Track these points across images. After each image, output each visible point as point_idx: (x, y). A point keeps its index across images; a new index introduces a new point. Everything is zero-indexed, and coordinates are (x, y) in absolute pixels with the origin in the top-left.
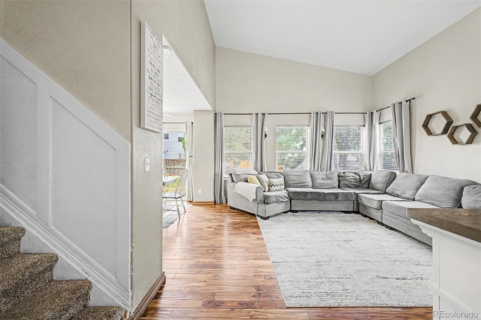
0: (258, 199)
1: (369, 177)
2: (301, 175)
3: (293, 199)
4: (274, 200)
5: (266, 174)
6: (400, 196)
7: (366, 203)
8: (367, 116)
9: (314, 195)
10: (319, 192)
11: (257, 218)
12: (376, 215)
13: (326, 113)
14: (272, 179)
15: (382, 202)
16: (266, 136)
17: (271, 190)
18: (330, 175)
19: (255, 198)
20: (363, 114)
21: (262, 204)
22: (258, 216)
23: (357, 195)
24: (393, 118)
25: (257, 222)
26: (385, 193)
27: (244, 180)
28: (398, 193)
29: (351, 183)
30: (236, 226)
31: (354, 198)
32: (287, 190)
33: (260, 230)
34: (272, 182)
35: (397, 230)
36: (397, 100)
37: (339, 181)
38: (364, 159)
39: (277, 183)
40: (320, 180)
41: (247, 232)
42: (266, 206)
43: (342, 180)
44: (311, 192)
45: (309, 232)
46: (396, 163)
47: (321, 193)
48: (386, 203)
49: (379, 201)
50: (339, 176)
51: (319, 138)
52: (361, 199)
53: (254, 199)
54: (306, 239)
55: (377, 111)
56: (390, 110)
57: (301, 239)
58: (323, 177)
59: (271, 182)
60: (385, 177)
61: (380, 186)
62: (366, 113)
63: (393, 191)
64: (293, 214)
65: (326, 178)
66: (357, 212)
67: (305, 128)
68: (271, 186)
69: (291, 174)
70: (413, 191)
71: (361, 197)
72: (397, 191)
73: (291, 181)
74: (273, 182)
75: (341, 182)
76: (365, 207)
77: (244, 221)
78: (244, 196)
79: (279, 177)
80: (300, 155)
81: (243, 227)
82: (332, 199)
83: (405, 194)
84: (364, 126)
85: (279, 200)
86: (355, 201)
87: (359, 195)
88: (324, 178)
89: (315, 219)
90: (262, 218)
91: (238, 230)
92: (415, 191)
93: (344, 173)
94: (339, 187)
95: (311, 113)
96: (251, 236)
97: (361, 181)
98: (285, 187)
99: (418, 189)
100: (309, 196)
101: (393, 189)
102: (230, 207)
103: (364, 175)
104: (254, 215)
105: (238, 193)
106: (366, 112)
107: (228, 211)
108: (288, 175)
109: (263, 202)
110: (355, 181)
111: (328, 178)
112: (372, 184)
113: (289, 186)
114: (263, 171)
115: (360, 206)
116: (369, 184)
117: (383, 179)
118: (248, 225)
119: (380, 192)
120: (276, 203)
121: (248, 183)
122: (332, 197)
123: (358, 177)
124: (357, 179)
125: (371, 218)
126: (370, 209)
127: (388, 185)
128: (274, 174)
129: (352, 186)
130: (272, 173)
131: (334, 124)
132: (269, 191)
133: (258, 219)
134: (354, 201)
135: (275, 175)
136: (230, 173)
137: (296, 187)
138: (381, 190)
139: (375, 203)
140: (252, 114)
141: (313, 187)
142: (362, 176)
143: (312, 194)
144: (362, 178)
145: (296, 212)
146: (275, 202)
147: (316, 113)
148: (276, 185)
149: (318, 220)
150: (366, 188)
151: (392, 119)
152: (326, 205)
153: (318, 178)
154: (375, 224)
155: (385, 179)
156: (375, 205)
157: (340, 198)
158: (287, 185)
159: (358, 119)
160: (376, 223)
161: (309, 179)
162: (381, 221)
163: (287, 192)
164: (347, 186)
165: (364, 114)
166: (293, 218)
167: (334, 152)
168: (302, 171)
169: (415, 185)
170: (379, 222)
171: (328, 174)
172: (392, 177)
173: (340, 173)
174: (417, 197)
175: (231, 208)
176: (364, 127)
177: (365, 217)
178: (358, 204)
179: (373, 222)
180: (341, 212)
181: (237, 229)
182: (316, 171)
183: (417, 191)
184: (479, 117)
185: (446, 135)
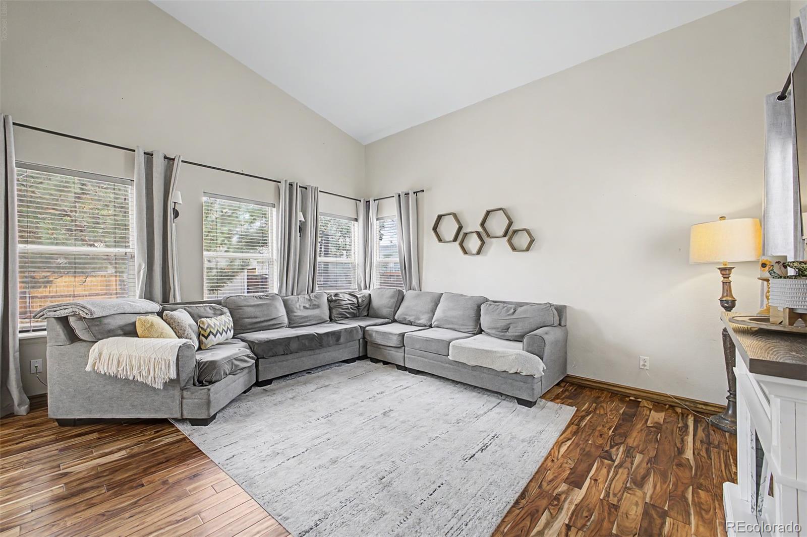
0: (184, 377)
1: (369, 298)
2: (266, 304)
3: (264, 358)
4: (227, 368)
5: (185, 309)
6: (414, 323)
7: (379, 340)
8: (362, 206)
9: (303, 341)
10: (311, 334)
11: (180, 427)
12: (397, 356)
13: (306, 188)
14: (208, 319)
15: (404, 335)
16: (176, 214)
17: (206, 345)
18: (315, 299)
19: (173, 375)
20: (355, 201)
21: (195, 387)
22: (182, 420)
23: (363, 329)
24: (398, 213)
25: (185, 439)
26: (394, 321)
27: (122, 333)
28: (411, 319)
29: (347, 311)
30: (119, 477)
31: (360, 335)
32: (243, 340)
33: (209, 458)
34: (208, 327)
35: (426, 373)
36: (402, 190)
37: (330, 309)
38: (356, 271)
39: (220, 328)
40: (300, 310)
41: (170, 481)
42: (209, 390)
43: (336, 307)
44: (298, 337)
45: (320, 418)
46: (401, 277)
47: (315, 335)
48: (410, 337)
49: (399, 335)
50: (329, 301)
51: (296, 231)
52: (371, 336)
53: (171, 381)
54: (327, 436)
55: (374, 200)
56: (394, 201)
57: (319, 441)
58: (304, 305)
59: (205, 327)
60: (392, 297)
61: (385, 311)
62: (360, 201)
63: (404, 318)
64: (264, 390)
65: (310, 305)
66: (364, 357)
67: (268, 210)
68: (206, 336)
69: (246, 303)
70: (429, 315)
71: (370, 332)
72: (410, 316)
73: (247, 318)
74: (212, 327)
75: (334, 311)
76: (377, 346)
77: (136, 449)
78: (131, 378)
79: (219, 312)
80: (231, 262)
81: (146, 472)
82: (331, 342)
83: (419, 319)
84: (356, 220)
85: (237, 366)
86: (361, 340)
87: (367, 328)
88: (307, 306)
89: (311, 387)
90: (195, 422)
91: (132, 488)
92: (430, 315)
93: (336, 295)
94: (331, 320)
95: (280, 182)
96: (188, 488)
97: (358, 306)
98: (234, 333)
99: (433, 312)
100: (294, 346)
101: (403, 314)
102: (57, 420)
103: (363, 297)
104: (164, 422)
105: (103, 373)
106: (359, 199)
107: (53, 437)
108: (240, 307)
109: (196, 380)
110: (352, 307)
111: (316, 306)
112: (373, 309)
113: (244, 330)
114: (171, 300)
115: (368, 347)
116: (368, 310)
117: (390, 301)
118: (161, 457)
119: (387, 320)
120: (231, 376)
121: (138, 337)
122: (332, 340)
123: (355, 300)
124: (355, 304)
125: (385, 363)
126: (385, 349)
127: (396, 309)
128: (206, 306)
129: (348, 315)
130: (201, 305)
131: (319, 211)
132: (200, 349)
133: (185, 429)
134: (359, 340)
135: (208, 309)
136: (62, 313)
137: (260, 329)
138: (388, 317)
139: (395, 338)
140: (134, 151)
141: (292, 325)
142: (360, 297)
143: (298, 339)
144: (360, 300)
145: (269, 382)
146: (230, 374)
147: (289, 184)
148: (217, 334)
149: (317, 389)
150: (365, 316)
151: (396, 214)
152: (321, 356)
153: (298, 307)
154: (394, 370)
155: (392, 300)
156: (394, 342)
157: (342, 340)
158: (240, 328)
159: (348, 208)
160: (394, 368)
161: (282, 312)
162: (403, 365)
163: (244, 343)
164: (342, 317)
165: (357, 201)
166: (268, 399)
167: (319, 259)
168: (267, 296)
169: (430, 306)
170: (399, 367)
171: (312, 298)
172: (400, 297)
173: (331, 295)
174: (434, 322)
175: (63, 423)
176: (356, 222)
177: (376, 363)
178: (366, 343)
179: (390, 368)
180: (343, 364)
181: (127, 486)
182: (290, 294)
183: (434, 314)
184: (486, 225)
185: (457, 243)
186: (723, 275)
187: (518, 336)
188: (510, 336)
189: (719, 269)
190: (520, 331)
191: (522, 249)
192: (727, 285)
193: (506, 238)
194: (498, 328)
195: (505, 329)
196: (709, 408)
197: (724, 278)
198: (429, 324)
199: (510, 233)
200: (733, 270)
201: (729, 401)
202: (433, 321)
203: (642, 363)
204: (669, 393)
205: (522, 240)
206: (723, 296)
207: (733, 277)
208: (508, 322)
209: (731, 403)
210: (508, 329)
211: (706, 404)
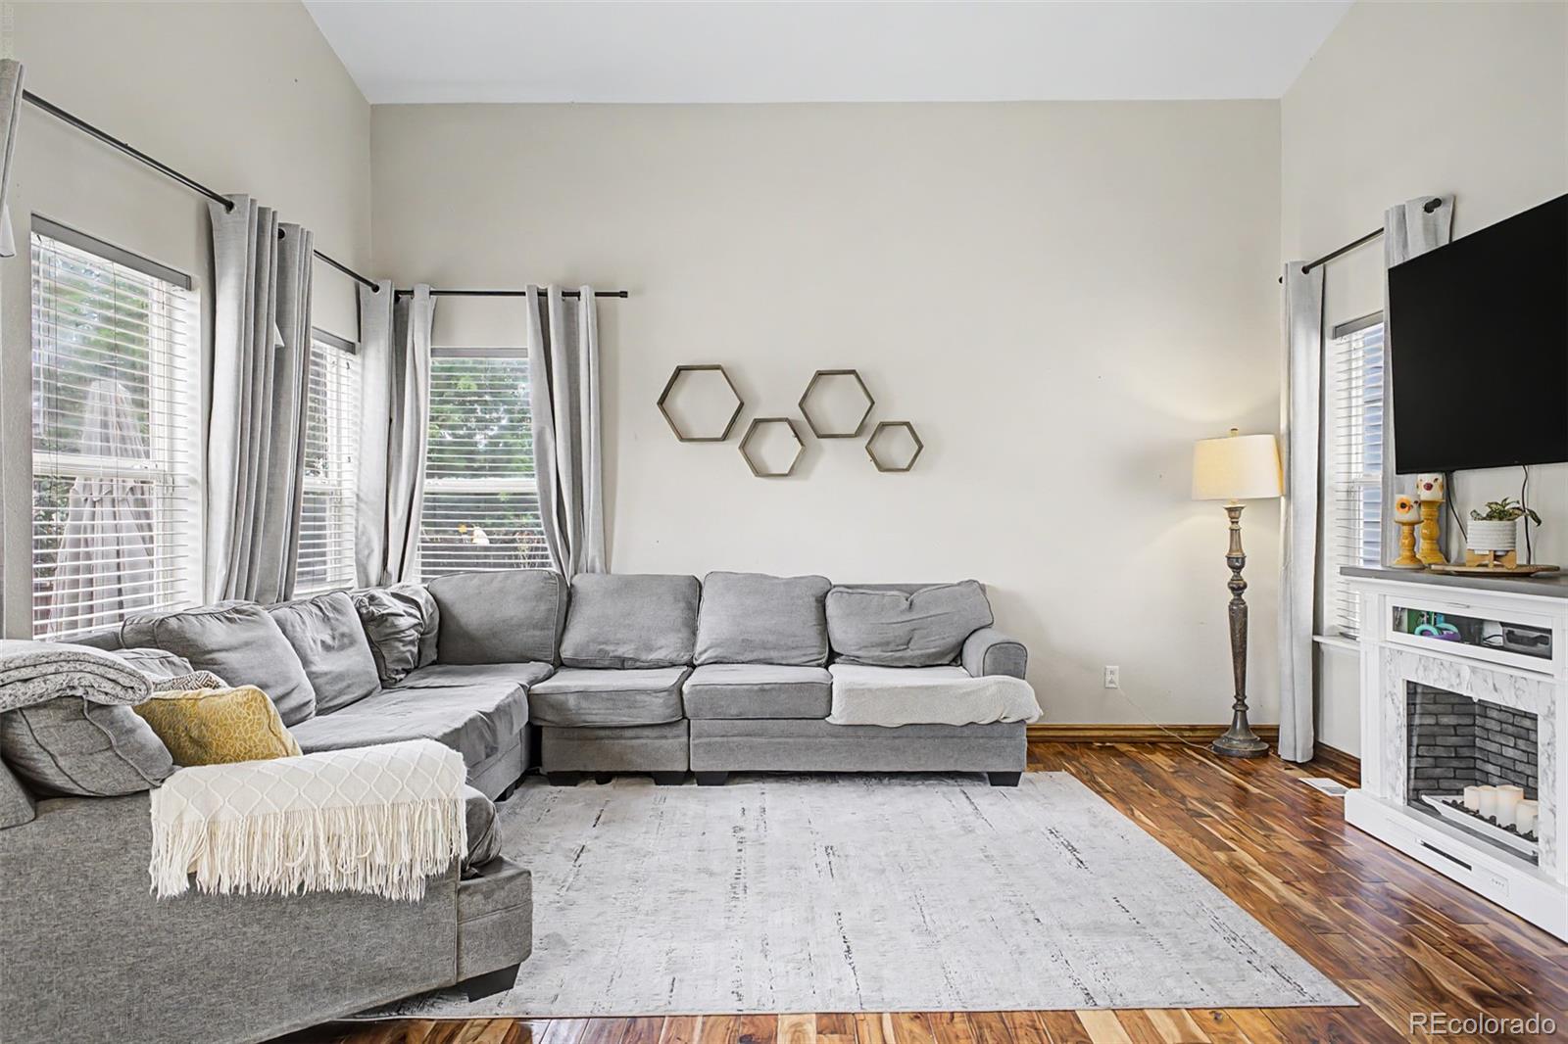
1: (436, 607)
6: (637, 660)
12: (660, 750)
15: (681, 690)
18: (337, 616)
24: (535, 347)
26: (557, 665)
28: (624, 650)
31: (527, 711)
35: (757, 773)
36: (552, 278)
37: (374, 647)
40: (318, 654)
43: (389, 637)
49: (672, 689)
50: (364, 619)
55: (431, 293)
56: (523, 306)
58: (322, 636)
63: (601, 651)
65: (334, 637)
70: (679, 635)
72: (617, 644)
76: (590, 733)
82: (506, 736)
83: (650, 649)
84: (352, 347)
87: (539, 690)
88: (328, 639)
92: (685, 634)
94: (383, 681)
95: (230, 204)
99: (690, 626)
101: (593, 641)
119: (539, 664)
125: (604, 779)
126: (618, 739)
127: (561, 628)
138: (537, 656)
141: (318, 704)
143: (467, 734)
150: (435, 662)
153: (312, 644)
154: (650, 788)
156: (652, 711)
160: (646, 784)
161: (299, 661)
162: (680, 769)
169: (678, 612)
170: (664, 778)
171: (328, 614)
172: (562, 594)
173: (361, 601)
174: (702, 651)
176: (350, 356)
179: (635, 787)
183: (694, 632)
184: (812, 404)
185: (733, 446)
186: (1232, 518)
187: (934, 654)
188: (914, 658)
189: (1227, 509)
190: (937, 643)
191: (901, 467)
192: (1235, 532)
193: (863, 441)
194: (888, 643)
195: (902, 645)
196: (1198, 734)
197: (1233, 522)
198: (686, 658)
199: (872, 430)
200: (1243, 511)
201: (1236, 711)
202: (699, 648)
203: (1109, 678)
204: (1157, 723)
205: (897, 447)
206: (1231, 550)
207: (1243, 523)
208: (908, 627)
209: (1239, 713)
210: (909, 642)
211: (1193, 728)
